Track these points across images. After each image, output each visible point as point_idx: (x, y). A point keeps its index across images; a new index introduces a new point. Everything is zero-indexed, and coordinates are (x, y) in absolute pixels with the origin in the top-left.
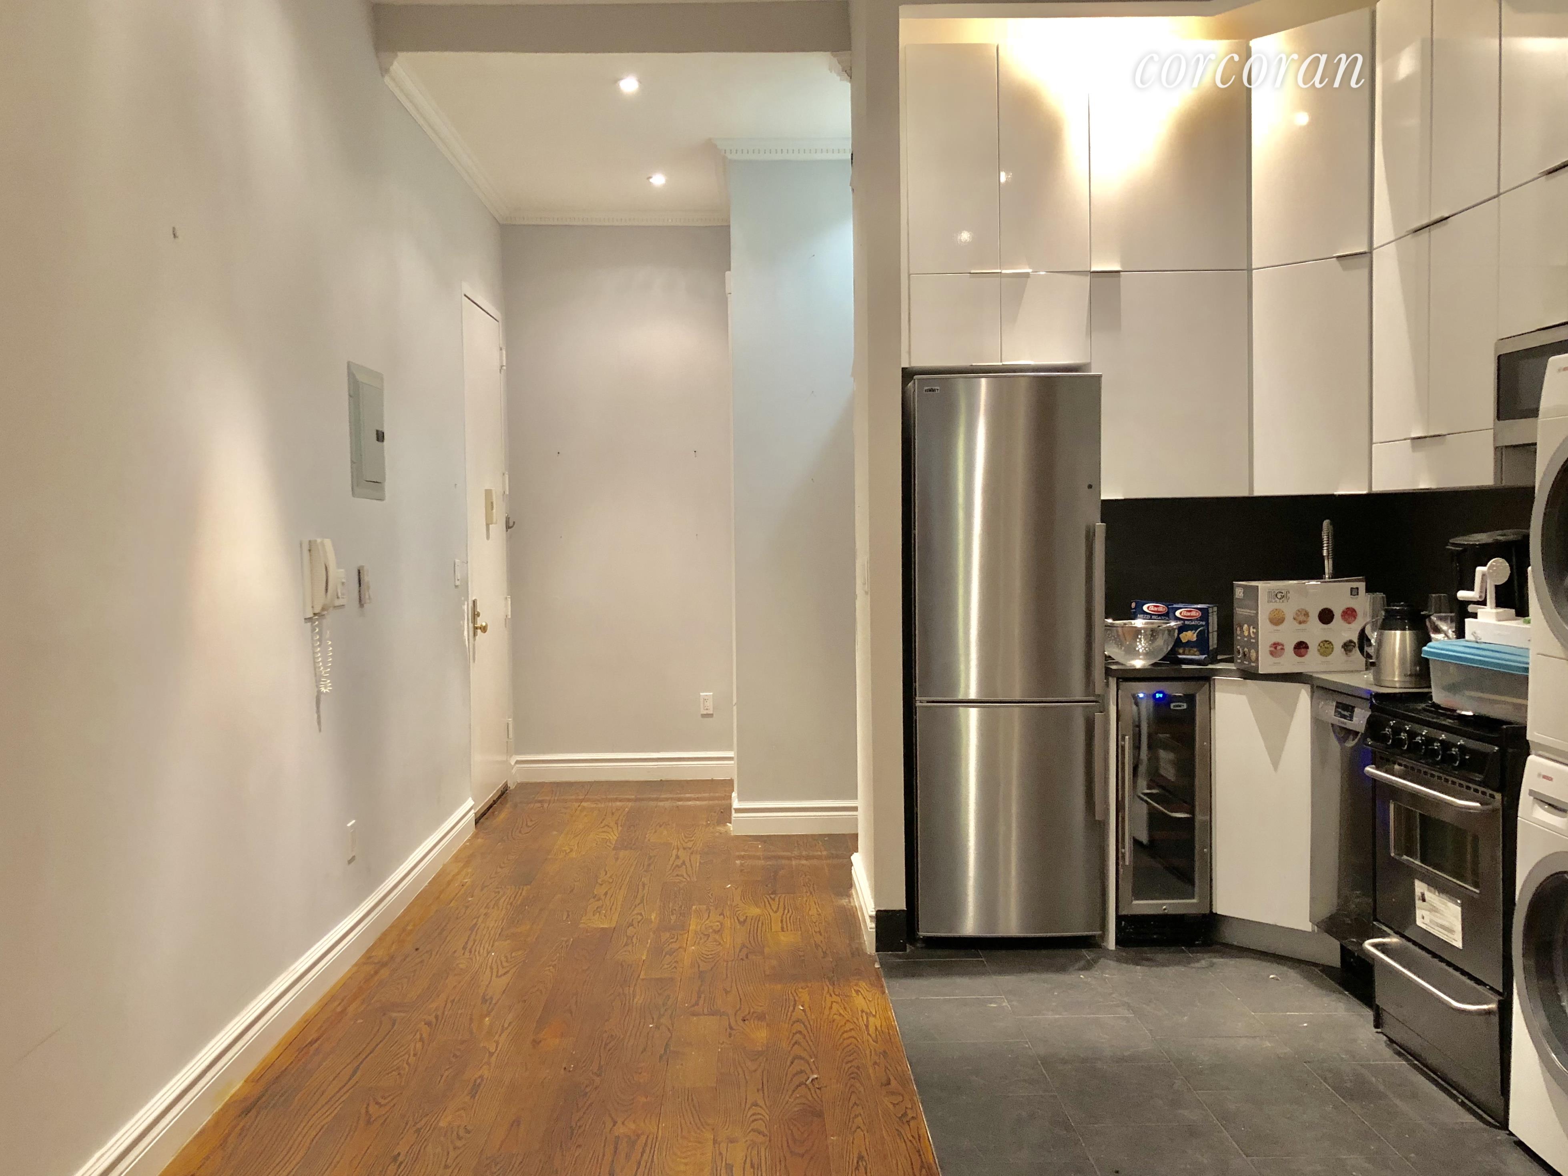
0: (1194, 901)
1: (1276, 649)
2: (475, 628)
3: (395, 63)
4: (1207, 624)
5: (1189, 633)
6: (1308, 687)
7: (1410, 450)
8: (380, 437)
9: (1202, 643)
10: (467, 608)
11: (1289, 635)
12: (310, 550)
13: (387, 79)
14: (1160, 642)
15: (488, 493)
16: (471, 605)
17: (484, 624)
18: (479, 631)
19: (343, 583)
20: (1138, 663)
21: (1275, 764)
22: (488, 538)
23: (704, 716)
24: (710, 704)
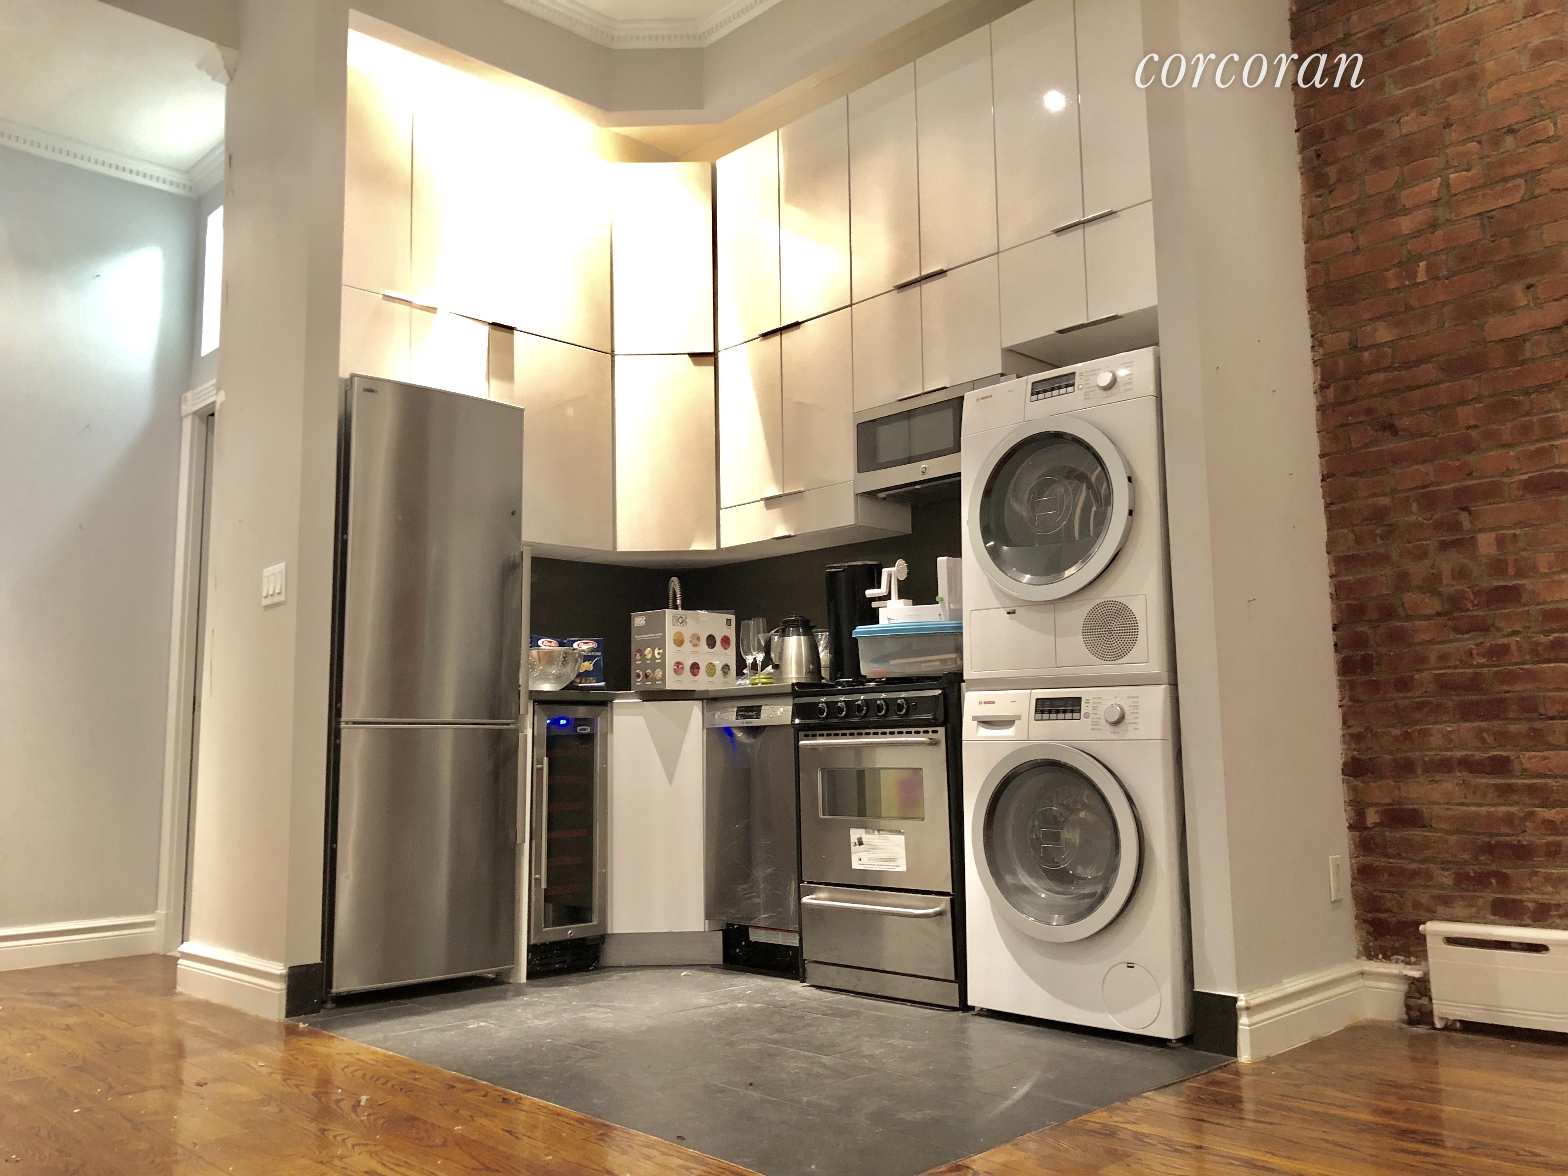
0: (594, 923)
1: (678, 667)
5: (587, 663)
6: (700, 703)
7: (765, 509)
9: (597, 673)
11: (687, 656)
20: (549, 688)
21: (670, 777)
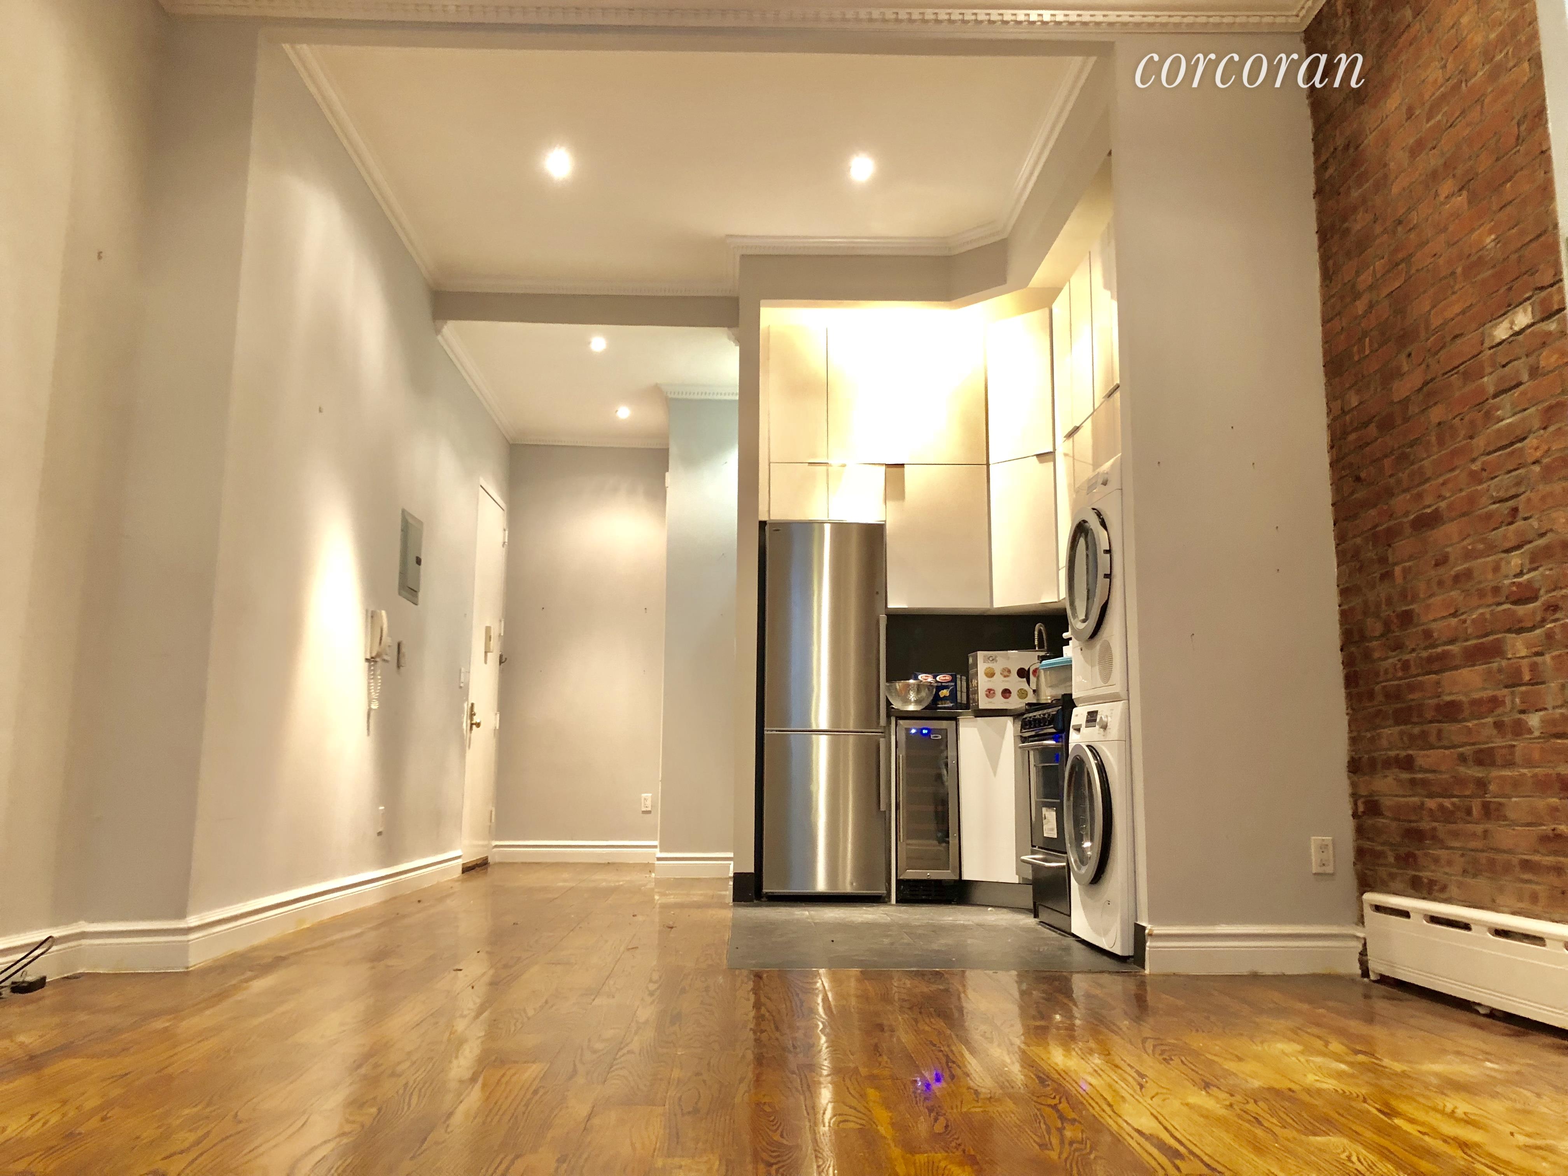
0: (949, 871)
1: (990, 693)
2: (472, 724)
3: (445, 327)
4: (956, 685)
5: (945, 691)
6: (1011, 719)
8: (419, 561)
9: (953, 696)
10: (466, 707)
11: (999, 683)
12: (372, 617)
13: (439, 338)
14: (923, 694)
15: (488, 629)
16: (470, 705)
17: (478, 721)
18: (474, 726)
19: (389, 646)
20: (911, 708)
21: (995, 772)
22: (486, 662)
23: (644, 812)
24: (649, 803)
